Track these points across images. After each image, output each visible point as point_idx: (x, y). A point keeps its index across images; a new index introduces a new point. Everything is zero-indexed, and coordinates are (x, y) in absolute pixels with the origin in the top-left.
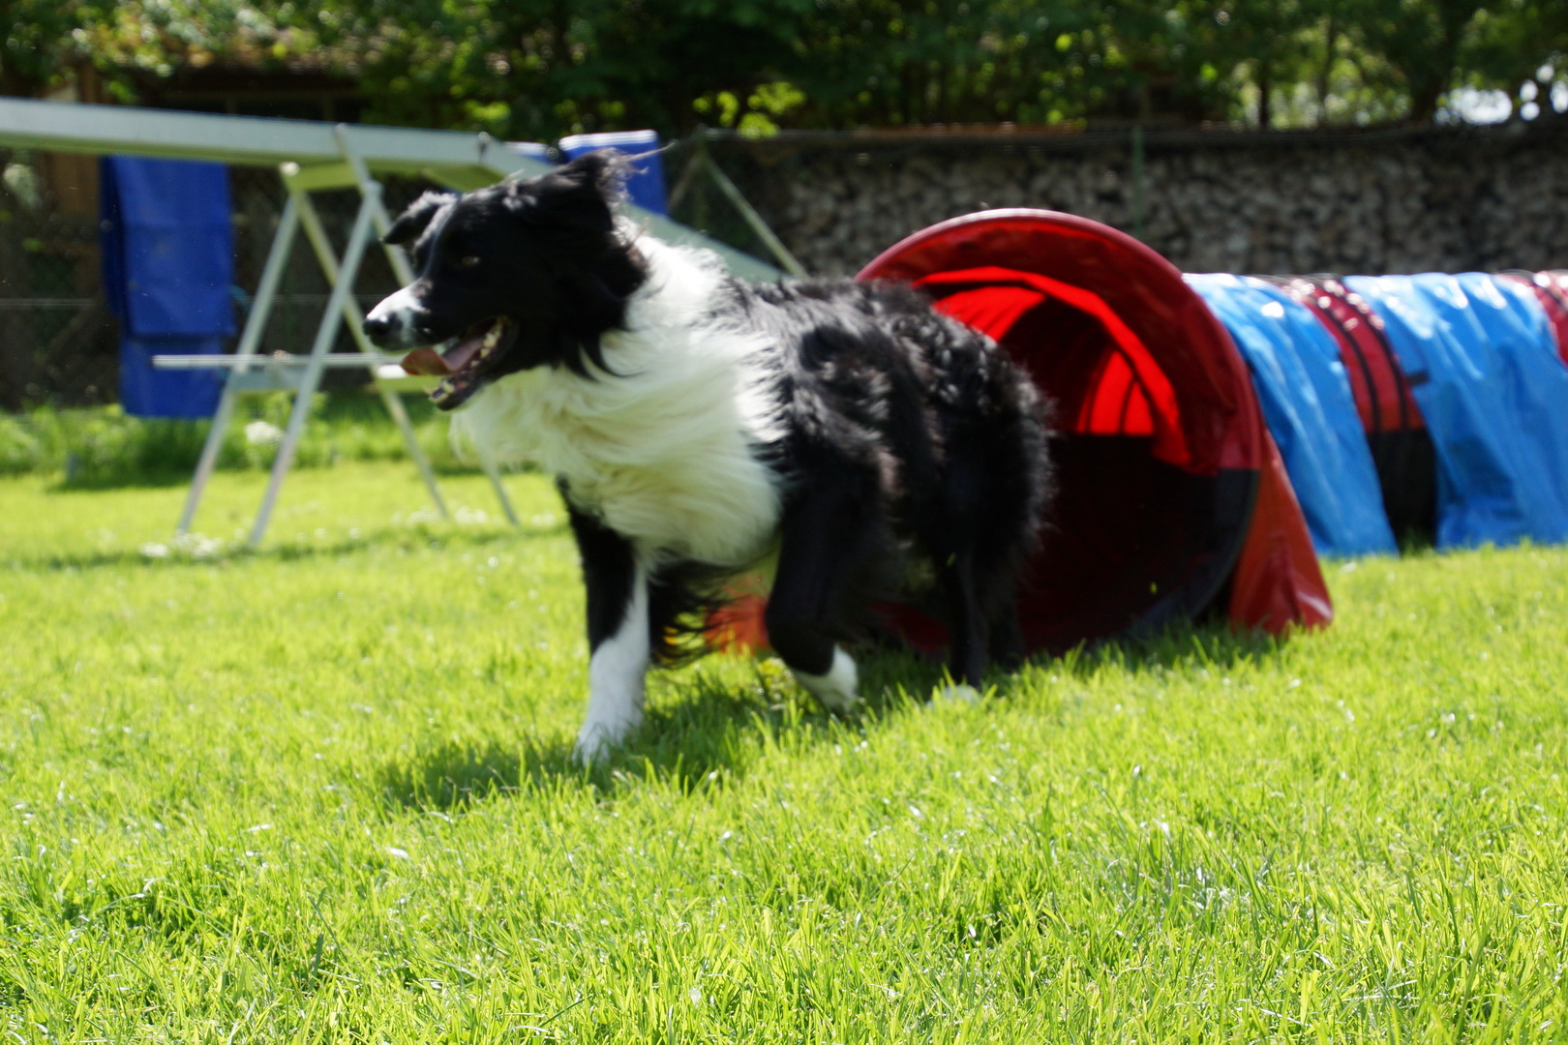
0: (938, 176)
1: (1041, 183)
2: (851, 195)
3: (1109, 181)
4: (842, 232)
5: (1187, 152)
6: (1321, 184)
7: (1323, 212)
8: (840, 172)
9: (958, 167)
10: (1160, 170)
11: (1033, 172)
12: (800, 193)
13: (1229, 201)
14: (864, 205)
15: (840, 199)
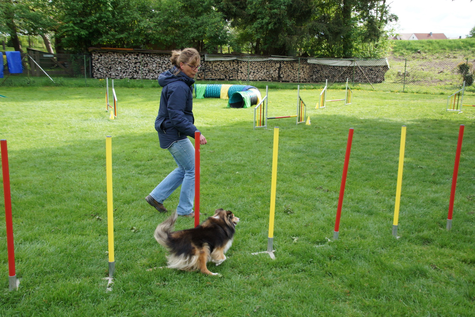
0: (113, 54)
1: (127, 56)
2: (101, 56)
3: (136, 57)
4: (99, 60)
5: (147, 54)
6: (166, 59)
7: (166, 63)
8: (99, 53)
9: (115, 53)
10: (143, 56)
11: (126, 54)
12: (93, 55)
13: (153, 60)
14: (103, 57)
15: (99, 56)
